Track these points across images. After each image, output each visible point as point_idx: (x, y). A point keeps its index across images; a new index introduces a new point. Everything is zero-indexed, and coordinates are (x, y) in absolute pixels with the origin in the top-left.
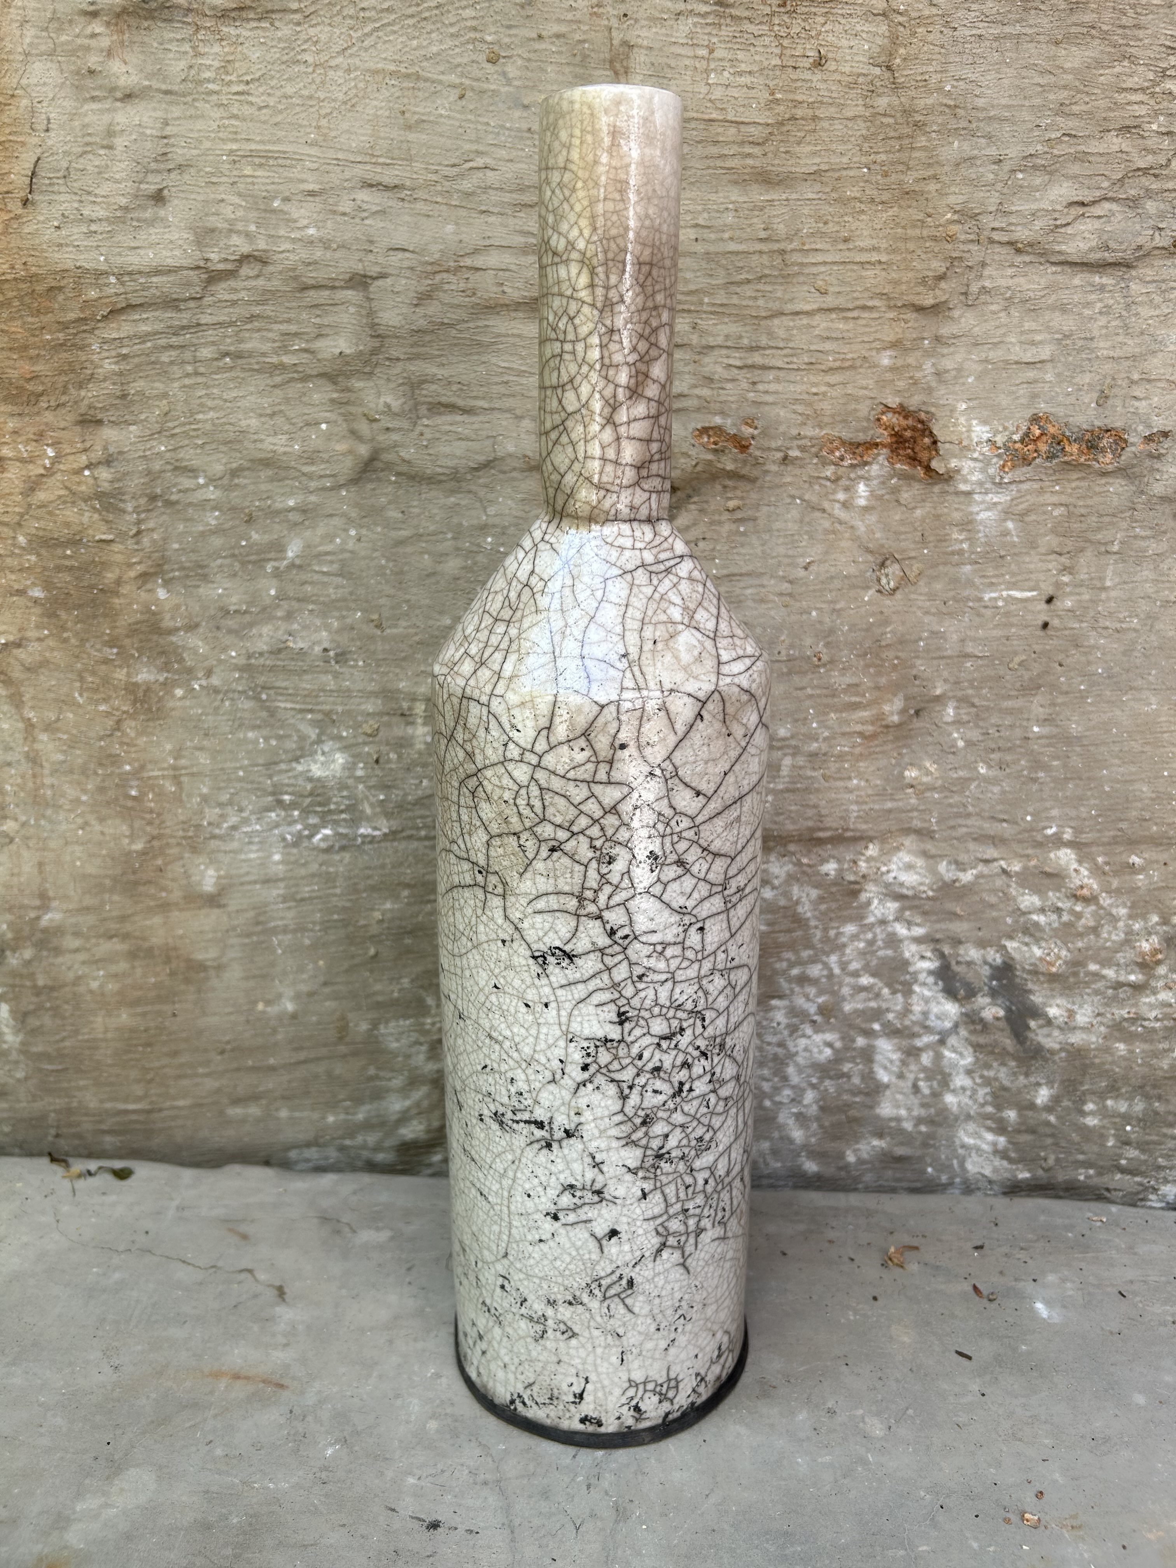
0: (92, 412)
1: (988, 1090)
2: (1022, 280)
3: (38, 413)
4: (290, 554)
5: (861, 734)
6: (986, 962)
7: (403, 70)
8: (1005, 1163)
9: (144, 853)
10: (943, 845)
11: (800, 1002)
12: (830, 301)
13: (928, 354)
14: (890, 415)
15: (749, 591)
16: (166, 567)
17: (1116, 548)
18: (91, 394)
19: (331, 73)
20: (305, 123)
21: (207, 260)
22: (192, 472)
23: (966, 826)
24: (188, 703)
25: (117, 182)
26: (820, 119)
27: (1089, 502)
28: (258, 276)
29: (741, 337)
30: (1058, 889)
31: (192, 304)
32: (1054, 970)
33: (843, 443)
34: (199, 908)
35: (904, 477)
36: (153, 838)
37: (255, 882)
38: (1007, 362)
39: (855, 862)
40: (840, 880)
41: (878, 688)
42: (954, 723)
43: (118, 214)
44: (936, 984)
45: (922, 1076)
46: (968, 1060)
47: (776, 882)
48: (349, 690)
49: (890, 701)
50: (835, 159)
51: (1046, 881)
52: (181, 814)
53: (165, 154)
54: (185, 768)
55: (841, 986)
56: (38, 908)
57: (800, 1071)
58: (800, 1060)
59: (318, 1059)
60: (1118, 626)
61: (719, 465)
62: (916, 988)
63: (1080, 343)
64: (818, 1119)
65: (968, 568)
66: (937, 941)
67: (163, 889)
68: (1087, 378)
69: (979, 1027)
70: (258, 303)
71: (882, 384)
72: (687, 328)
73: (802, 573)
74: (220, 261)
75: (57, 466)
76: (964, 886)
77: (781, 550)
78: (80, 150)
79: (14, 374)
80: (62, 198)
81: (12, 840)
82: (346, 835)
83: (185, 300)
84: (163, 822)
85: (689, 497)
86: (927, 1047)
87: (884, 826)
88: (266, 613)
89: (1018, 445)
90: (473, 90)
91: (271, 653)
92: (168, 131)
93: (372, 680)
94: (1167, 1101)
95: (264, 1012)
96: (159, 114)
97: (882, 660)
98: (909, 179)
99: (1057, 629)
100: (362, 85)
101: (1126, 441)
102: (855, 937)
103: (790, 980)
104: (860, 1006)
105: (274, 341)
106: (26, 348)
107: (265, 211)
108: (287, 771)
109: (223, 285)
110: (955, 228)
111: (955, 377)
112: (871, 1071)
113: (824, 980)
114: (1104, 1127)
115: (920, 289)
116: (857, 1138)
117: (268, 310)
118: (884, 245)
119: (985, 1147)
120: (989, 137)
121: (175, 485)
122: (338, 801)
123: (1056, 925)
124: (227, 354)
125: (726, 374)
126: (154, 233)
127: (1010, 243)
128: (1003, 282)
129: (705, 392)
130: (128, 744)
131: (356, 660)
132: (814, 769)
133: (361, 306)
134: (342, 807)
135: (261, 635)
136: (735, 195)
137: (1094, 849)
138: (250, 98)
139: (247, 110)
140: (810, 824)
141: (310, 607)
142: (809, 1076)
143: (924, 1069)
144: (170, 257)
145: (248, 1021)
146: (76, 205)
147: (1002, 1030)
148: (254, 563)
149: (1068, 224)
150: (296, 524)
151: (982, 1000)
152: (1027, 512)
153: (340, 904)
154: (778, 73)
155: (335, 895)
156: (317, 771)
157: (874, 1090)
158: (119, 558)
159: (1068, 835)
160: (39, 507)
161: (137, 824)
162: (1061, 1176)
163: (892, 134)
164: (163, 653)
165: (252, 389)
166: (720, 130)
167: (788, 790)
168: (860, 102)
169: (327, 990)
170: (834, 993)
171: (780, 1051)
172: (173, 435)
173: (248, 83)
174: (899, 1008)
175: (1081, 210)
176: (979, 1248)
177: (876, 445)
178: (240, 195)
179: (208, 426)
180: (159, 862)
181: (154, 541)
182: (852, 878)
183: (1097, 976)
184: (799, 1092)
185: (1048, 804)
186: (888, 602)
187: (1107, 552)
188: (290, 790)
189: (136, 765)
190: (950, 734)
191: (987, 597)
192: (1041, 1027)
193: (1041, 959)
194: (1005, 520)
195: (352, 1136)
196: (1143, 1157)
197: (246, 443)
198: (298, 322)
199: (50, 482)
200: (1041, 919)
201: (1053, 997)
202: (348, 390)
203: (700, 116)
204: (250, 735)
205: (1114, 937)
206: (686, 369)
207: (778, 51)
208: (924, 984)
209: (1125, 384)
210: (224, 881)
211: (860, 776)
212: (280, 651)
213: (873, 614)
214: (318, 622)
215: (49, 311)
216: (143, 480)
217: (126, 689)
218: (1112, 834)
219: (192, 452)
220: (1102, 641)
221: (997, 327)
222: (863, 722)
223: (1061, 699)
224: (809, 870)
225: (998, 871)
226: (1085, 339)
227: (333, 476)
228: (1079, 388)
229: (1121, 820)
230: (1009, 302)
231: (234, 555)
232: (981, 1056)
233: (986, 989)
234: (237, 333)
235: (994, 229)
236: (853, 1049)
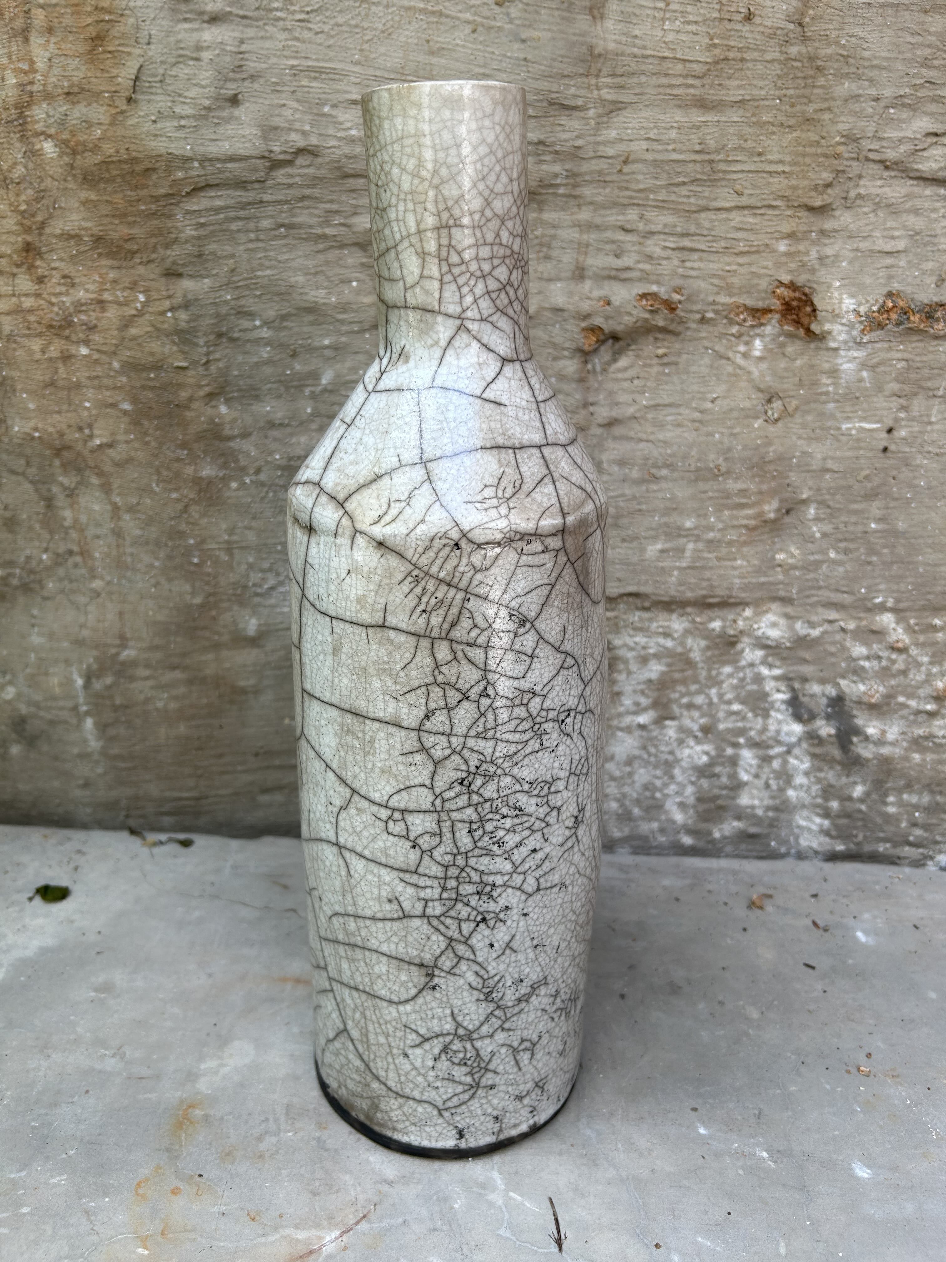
0: (175, 267)
1: (819, 786)
2: (887, 189)
3: (133, 267)
4: (324, 382)
5: (746, 526)
6: (824, 695)
7: (430, 8)
8: (827, 840)
9: (202, 606)
10: (800, 609)
11: (687, 722)
12: (744, 201)
13: (814, 243)
14: (782, 289)
15: (669, 418)
16: (227, 389)
17: (941, 393)
18: (174, 253)
19: (374, 8)
20: (351, 46)
21: (271, 151)
22: (251, 315)
23: (817, 596)
24: (241, 493)
25: (204, 87)
26: (746, 60)
27: (924, 358)
28: (309, 166)
29: (675, 226)
30: (880, 642)
31: (257, 186)
32: (873, 701)
33: (747, 308)
34: (243, 648)
35: (790, 335)
36: (210, 595)
38: (871, 251)
39: (735, 621)
40: (723, 635)
42: (814, 520)
43: (203, 113)
44: (787, 710)
45: (772, 776)
46: (806, 765)
47: (676, 635)
49: (770, 503)
50: (755, 92)
51: (872, 637)
52: (233, 577)
53: (240, 66)
54: (237, 542)
55: (717, 712)
56: (118, 646)
57: (683, 772)
58: (684, 764)
60: (938, 451)
61: (654, 323)
62: (773, 713)
63: (927, 239)
64: (694, 807)
65: (832, 405)
66: (790, 679)
67: (216, 633)
68: (930, 265)
69: (816, 742)
70: (308, 186)
71: (778, 265)
72: (636, 217)
73: (709, 405)
74: (281, 153)
75: (146, 309)
76: (813, 639)
77: (695, 388)
78: (174, 60)
79: (115, 235)
80: (159, 98)
81: (99, 595)
83: (252, 182)
84: (218, 583)
85: (629, 345)
86: (778, 755)
87: (758, 595)
88: (303, 427)
89: (876, 315)
90: (483, 25)
92: (244, 48)
95: (289, 726)
96: (237, 34)
97: (766, 472)
98: (810, 109)
99: (893, 452)
100: (397, 18)
102: (730, 676)
103: (681, 706)
104: (730, 725)
105: (320, 217)
106: (125, 215)
107: (317, 115)
109: (282, 171)
110: (841, 149)
111: (833, 262)
112: (736, 773)
113: (705, 707)
114: (899, 813)
115: (813, 194)
116: (721, 820)
117: (316, 192)
118: (788, 159)
119: (814, 828)
120: (871, 80)
121: (238, 325)
123: (876, 669)
124: (283, 225)
125: (663, 254)
126: (230, 129)
127: (881, 162)
128: (875, 191)
129: (647, 267)
130: (193, 524)
132: (710, 552)
135: (299, 443)
136: (679, 116)
137: (908, 614)
138: (309, 25)
139: (307, 35)
140: (704, 592)
142: (690, 775)
143: (774, 771)
144: (242, 148)
145: (276, 733)
146: (169, 104)
147: (832, 743)
148: (296, 387)
149: (925, 149)
150: (329, 359)
151: (820, 722)
152: (878, 364)
154: (717, 23)
157: (737, 786)
158: (191, 381)
159: (890, 603)
160: (131, 340)
161: (198, 584)
162: (867, 848)
163: (800, 75)
164: (223, 455)
165: (300, 253)
166: (670, 65)
167: (689, 568)
168: (777, 49)
170: (712, 716)
171: (670, 758)
172: (237, 287)
173: (308, 13)
174: (759, 727)
175: (935, 139)
176: (815, 896)
177: (771, 311)
178: (298, 101)
179: (265, 281)
180: (214, 613)
181: (219, 369)
182: (732, 632)
183: (904, 706)
184: (683, 786)
185: (877, 581)
186: (772, 429)
187: (934, 396)
189: (198, 539)
190: (810, 528)
191: (844, 427)
192: (861, 742)
193: (865, 693)
194: (861, 370)
196: (926, 835)
197: (294, 295)
198: (339, 203)
199: (140, 320)
200: (866, 664)
201: (871, 720)
203: (656, 53)
205: (918, 678)
206: (633, 249)
207: (717, 7)
208: (778, 710)
210: (264, 628)
211: (744, 557)
213: (760, 437)
215: (145, 187)
216: (212, 321)
217: (193, 481)
218: (922, 603)
219: (251, 300)
220: (925, 462)
221: (867, 225)
222: (748, 517)
223: (892, 504)
224: (701, 627)
225: (838, 629)
226: (931, 236)
227: (360, 322)
228: (924, 273)
229: (929, 593)
230: (877, 206)
231: (280, 381)
232: (816, 763)
233: (823, 714)
234: (291, 210)
235: (870, 150)
236: (724, 757)
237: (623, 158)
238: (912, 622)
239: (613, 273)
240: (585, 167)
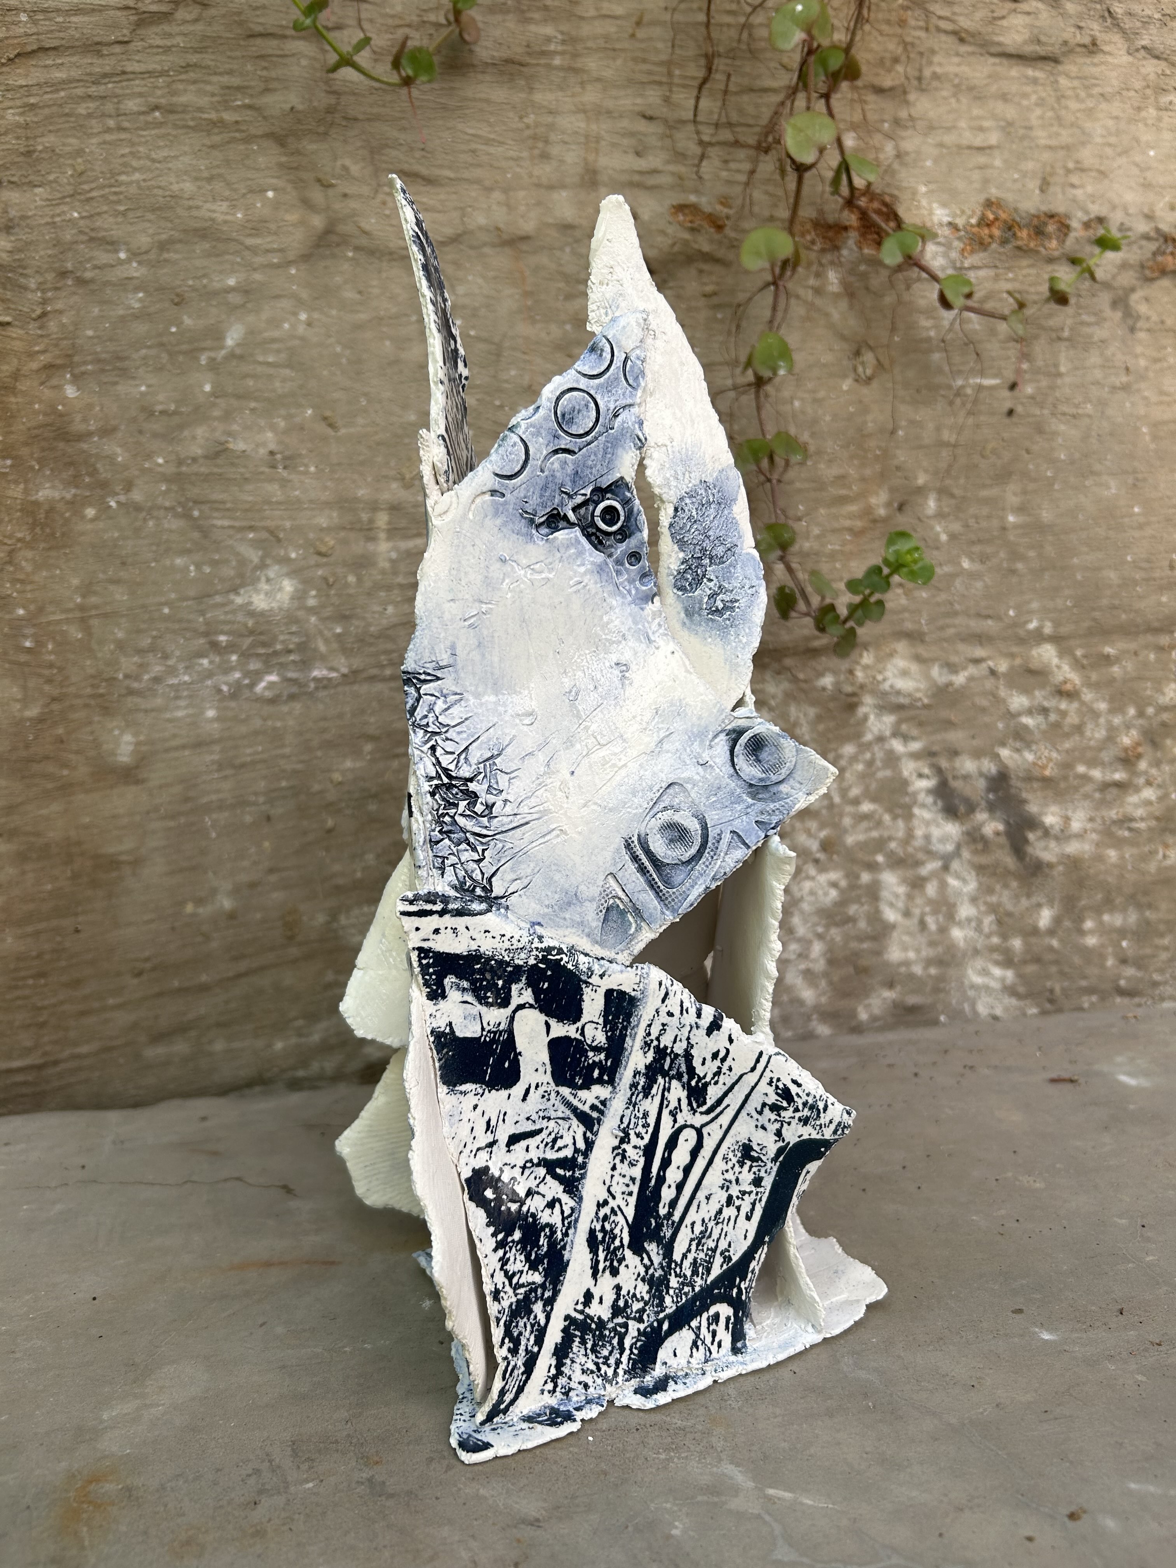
1: (992, 917)
2: (966, 69)
4: (229, 342)
5: (850, 530)
6: (981, 774)
8: (1014, 1001)
9: (40, 720)
10: (934, 647)
11: (803, 838)
13: (889, 137)
16: (76, 359)
17: (1066, 334)
22: (112, 244)
23: (954, 626)
24: (101, 525)
28: (196, 21)
29: (712, 113)
30: (1042, 686)
31: (117, 49)
32: (1047, 773)
33: (814, 226)
34: (112, 787)
35: (872, 263)
36: (54, 699)
37: (184, 747)
38: (959, 147)
39: (851, 672)
40: (837, 693)
41: (863, 479)
42: (936, 516)
44: (935, 803)
45: (927, 909)
46: (972, 886)
47: (773, 702)
48: (299, 501)
49: (876, 493)
51: (1032, 680)
52: (90, 666)
54: (96, 607)
55: (842, 816)
57: (805, 921)
58: (805, 906)
59: (262, 969)
60: (1073, 411)
61: (696, 246)
62: (916, 811)
63: (1022, 132)
64: (826, 974)
65: (937, 356)
66: (934, 755)
67: (65, 765)
68: (1030, 165)
69: (980, 846)
70: (196, 51)
74: (153, 2)
76: (957, 691)
82: (294, 681)
83: (109, 44)
84: (67, 678)
86: (934, 874)
87: (877, 630)
88: (199, 414)
89: (975, 230)
91: (206, 457)
93: (325, 488)
94: (1157, 909)
95: (194, 915)
97: (866, 451)
99: (1021, 416)
101: (1068, 227)
102: (854, 759)
104: (861, 837)
105: (213, 95)
108: (223, 605)
109: (157, 28)
111: (914, 160)
112: (878, 911)
113: (824, 812)
114: (1102, 946)
116: (867, 992)
119: (994, 985)
121: (91, 259)
122: (284, 639)
123: (1044, 727)
124: (157, 108)
127: (955, 33)
128: (952, 69)
129: (679, 170)
130: (22, 582)
131: (306, 466)
132: (806, 571)
133: (315, 59)
134: (291, 646)
135: (194, 438)
137: (1072, 642)
141: (253, 405)
142: (815, 925)
143: (930, 902)
145: (173, 929)
147: (1001, 847)
148: (184, 353)
149: (1003, 17)
150: (236, 307)
151: (981, 816)
152: (986, 299)
153: (289, 767)
155: (283, 756)
156: (260, 602)
157: (882, 932)
158: (18, 345)
159: (1048, 629)
161: (32, 683)
162: (1068, 1007)
164: (71, 464)
165: (186, 148)
169: (273, 878)
170: (836, 826)
172: (89, 200)
174: (901, 834)
177: (846, 228)
179: (133, 190)
180: (60, 730)
181: (63, 325)
182: (849, 689)
183: (1085, 778)
185: (1028, 597)
186: (865, 391)
187: (1059, 339)
188: (226, 628)
189: (32, 607)
190: (932, 528)
191: (956, 384)
192: (1039, 839)
193: (1034, 764)
195: (304, 1063)
196: (1139, 974)
197: (180, 211)
198: (242, 75)
201: (1047, 805)
202: (298, 152)
204: (179, 561)
205: (1097, 735)
206: (660, 144)
208: (923, 806)
209: (1061, 172)
210: (144, 748)
212: (217, 454)
213: (852, 403)
214: (262, 422)
216: (50, 252)
217: (21, 510)
218: (1086, 624)
219: (111, 220)
220: (1062, 427)
221: (949, 112)
222: (851, 516)
223: (1031, 486)
224: (804, 685)
225: (987, 672)
226: (1026, 128)
227: (281, 250)
228: (1024, 174)
229: (1093, 609)
230: (957, 89)
231: (162, 345)
232: (984, 880)
233: (983, 804)
234: (169, 85)
235: (940, 18)
236: (859, 887)
237: (634, 19)
238: (1079, 653)
239: (636, 178)
240: (586, 30)
